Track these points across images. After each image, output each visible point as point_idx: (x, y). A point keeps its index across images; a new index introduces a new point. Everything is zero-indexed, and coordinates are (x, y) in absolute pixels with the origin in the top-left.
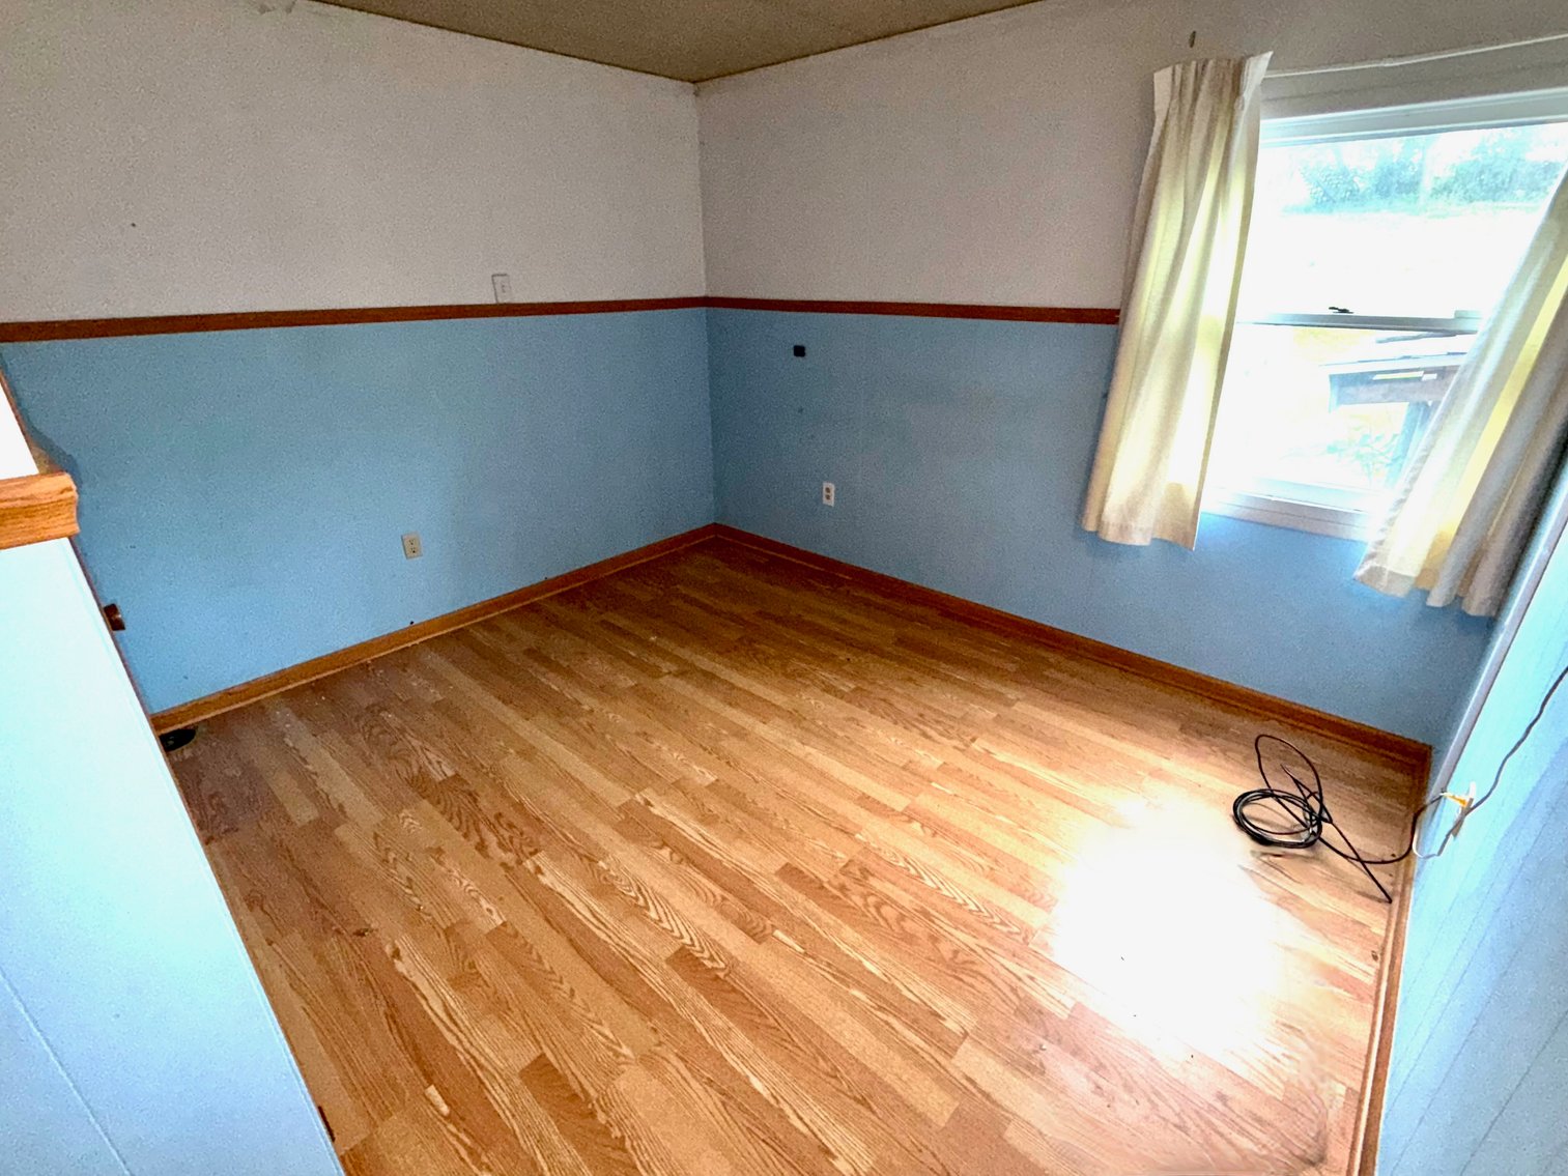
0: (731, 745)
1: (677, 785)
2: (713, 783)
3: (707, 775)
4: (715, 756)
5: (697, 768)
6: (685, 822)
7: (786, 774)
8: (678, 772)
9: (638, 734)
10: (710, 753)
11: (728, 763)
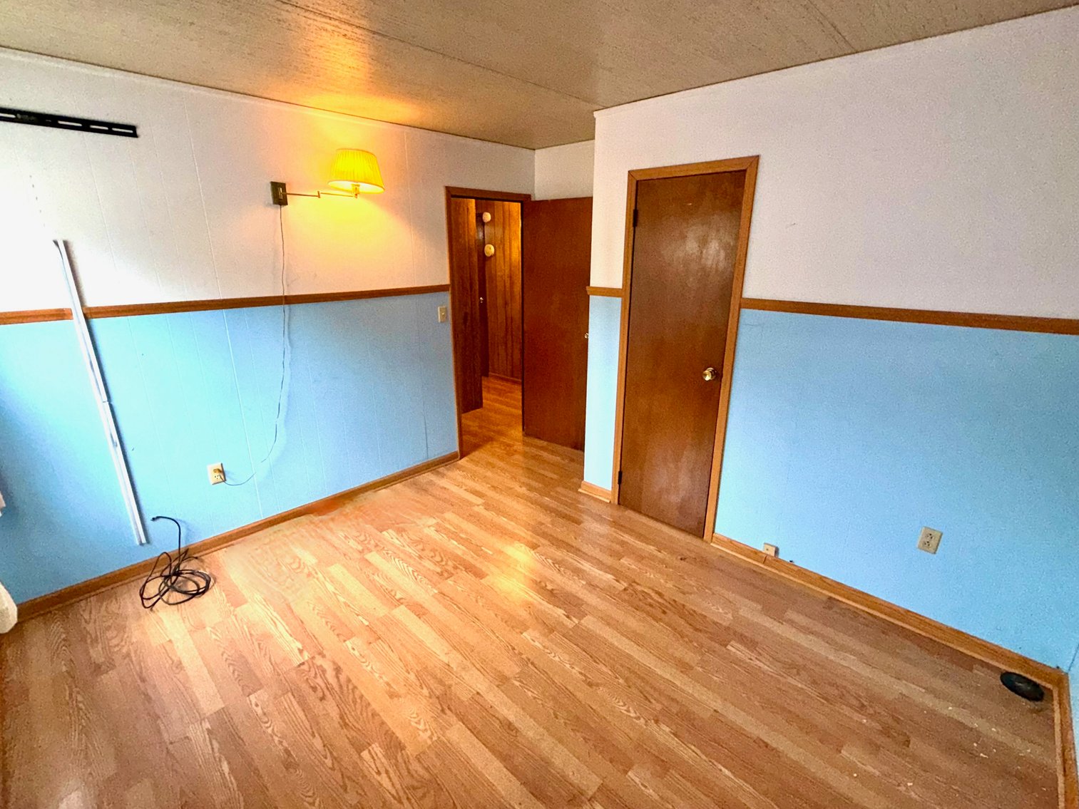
0: (511, 668)
1: (552, 630)
2: (525, 631)
3: (529, 638)
4: (524, 656)
5: (537, 644)
6: (540, 603)
7: (471, 637)
8: (551, 641)
9: (597, 685)
10: (529, 660)
11: (514, 649)
